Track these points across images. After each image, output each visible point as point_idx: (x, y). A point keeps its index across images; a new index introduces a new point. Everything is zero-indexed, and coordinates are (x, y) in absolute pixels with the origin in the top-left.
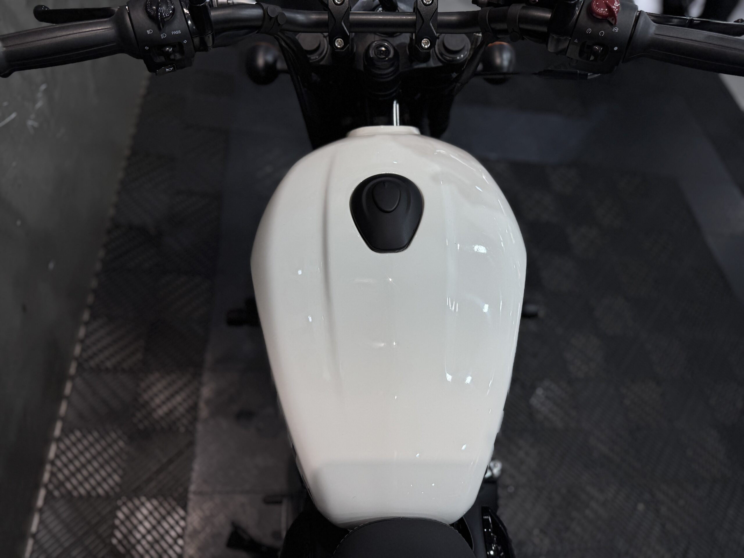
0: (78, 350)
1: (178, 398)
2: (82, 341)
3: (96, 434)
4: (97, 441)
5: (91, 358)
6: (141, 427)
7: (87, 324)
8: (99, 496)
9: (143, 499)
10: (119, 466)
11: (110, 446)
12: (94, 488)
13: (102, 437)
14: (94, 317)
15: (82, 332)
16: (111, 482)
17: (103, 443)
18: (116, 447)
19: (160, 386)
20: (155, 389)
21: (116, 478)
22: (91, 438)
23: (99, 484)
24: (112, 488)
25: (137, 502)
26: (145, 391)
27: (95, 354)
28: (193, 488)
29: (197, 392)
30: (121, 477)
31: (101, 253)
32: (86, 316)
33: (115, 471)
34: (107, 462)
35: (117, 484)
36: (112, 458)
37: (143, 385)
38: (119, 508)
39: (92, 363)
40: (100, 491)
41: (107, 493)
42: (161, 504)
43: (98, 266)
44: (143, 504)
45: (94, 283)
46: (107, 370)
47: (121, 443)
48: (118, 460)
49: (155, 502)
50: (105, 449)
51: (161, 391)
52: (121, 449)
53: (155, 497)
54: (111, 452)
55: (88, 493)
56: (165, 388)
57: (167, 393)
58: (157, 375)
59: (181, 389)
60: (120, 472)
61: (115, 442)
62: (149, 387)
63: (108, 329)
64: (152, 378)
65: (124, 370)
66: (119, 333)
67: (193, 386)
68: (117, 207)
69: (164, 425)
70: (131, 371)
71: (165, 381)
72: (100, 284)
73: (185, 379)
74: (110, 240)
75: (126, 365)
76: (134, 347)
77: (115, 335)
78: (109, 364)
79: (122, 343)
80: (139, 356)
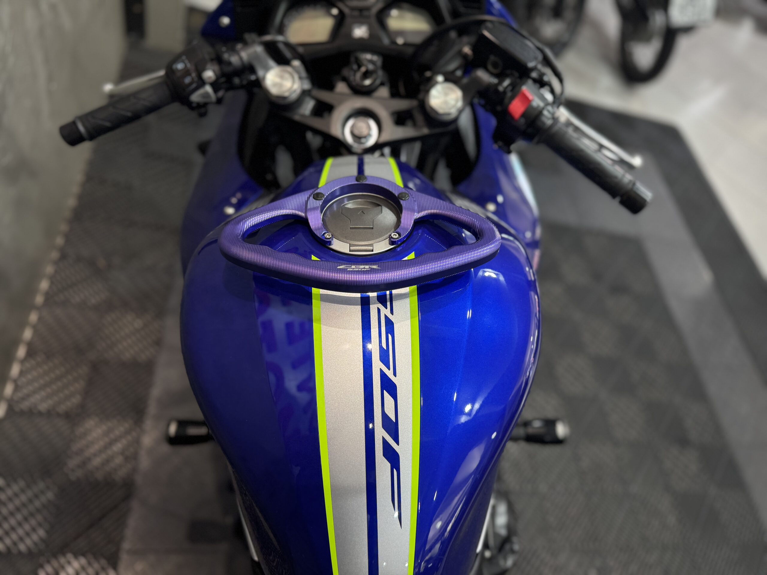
0: (9, 389)
2: (15, 381)
3: (22, 483)
4: (23, 491)
5: (23, 399)
6: (73, 477)
7: (22, 362)
8: (20, 553)
9: (70, 556)
10: (45, 519)
11: (36, 496)
12: (15, 544)
13: (29, 486)
14: (31, 353)
15: (15, 370)
16: (35, 537)
17: (30, 493)
18: (43, 499)
19: (97, 432)
20: (91, 437)
21: (42, 533)
22: (15, 488)
23: (21, 539)
24: (35, 544)
25: (62, 560)
26: (80, 438)
27: (28, 396)
28: (126, 545)
29: (137, 441)
30: (47, 532)
31: (44, 285)
32: (21, 352)
33: (40, 525)
34: (32, 515)
35: (41, 539)
36: (38, 510)
37: (80, 430)
38: (41, 566)
39: (25, 405)
40: (22, 547)
41: (29, 550)
42: (90, 564)
43: (39, 299)
44: (69, 563)
45: (33, 317)
46: (40, 414)
47: (50, 495)
48: (45, 513)
49: (83, 561)
50: (30, 501)
51: (98, 439)
52: (49, 501)
53: (84, 555)
54: (37, 503)
55: (8, 549)
56: (104, 435)
57: (104, 441)
58: (96, 420)
59: (121, 437)
60: (47, 526)
61: (42, 492)
62: (86, 433)
63: (46, 367)
64: (90, 423)
65: (58, 415)
66: (58, 372)
67: (134, 434)
68: (67, 237)
69: (99, 476)
70: (68, 416)
71: (104, 427)
72: (40, 319)
73: (127, 425)
74: (56, 272)
75: (62, 408)
76: (72, 389)
77: (52, 375)
78: (43, 407)
79: (59, 384)
80: (76, 400)
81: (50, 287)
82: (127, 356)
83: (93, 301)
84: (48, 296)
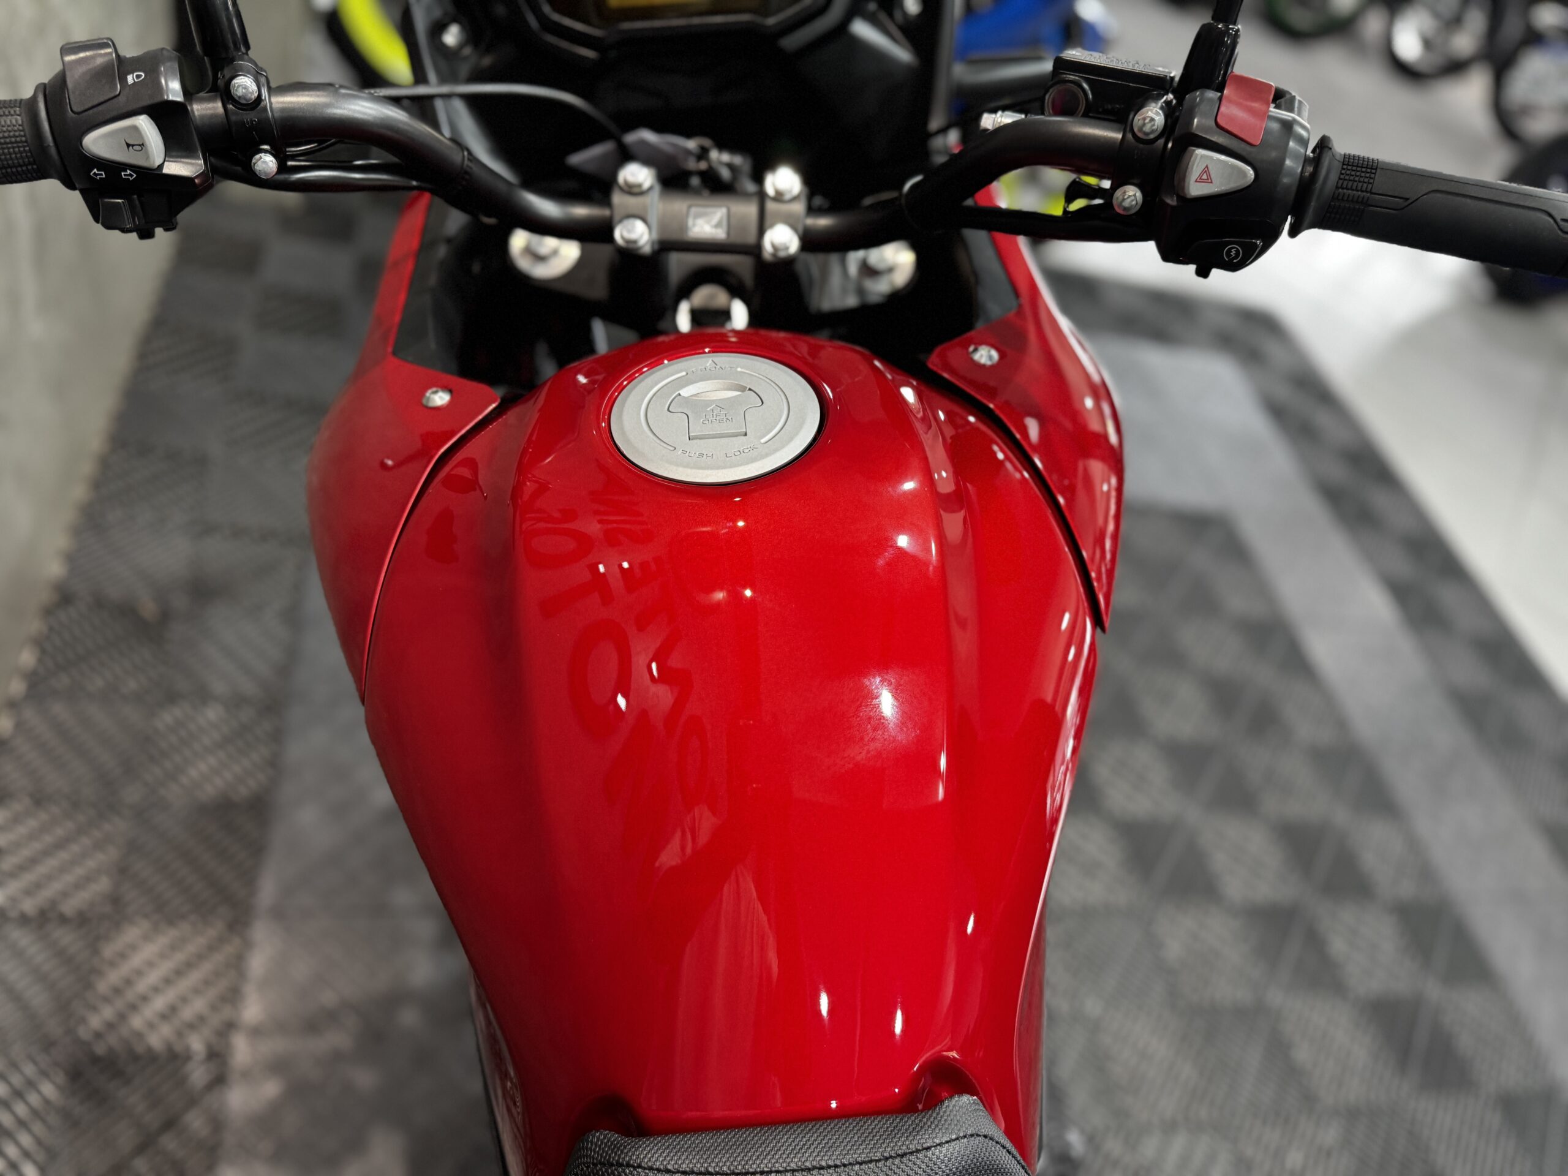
1: (194, 978)
6: (100, 1049)
10: (39, 1142)
11: (18, 1094)
18: (33, 1099)
19: (149, 951)
20: (136, 960)
26: (112, 964)
29: (238, 964)
31: (27, 658)
33: (26, 1154)
34: (9, 1134)
36: (22, 1123)
37: (108, 951)
43: (17, 687)
46: (24, 920)
47: (48, 1089)
48: (38, 1128)
50: (6, 1104)
51: (151, 964)
52: (47, 1102)
54: (21, 1109)
56: (163, 956)
57: (165, 968)
58: (145, 925)
59: (200, 957)
60: (41, 1157)
61: (31, 1084)
62: (123, 956)
63: (32, 823)
64: (132, 933)
65: (63, 920)
66: (59, 832)
67: (229, 949)
68: (71, 559)
69: (155, 1041)
70: (82, 920)
71: (163, 940)
72: (19, 725)
73: (212, 933)
74: (51, 629)
75: (69, 907)
76: (91, 864)
77: (48, 839)
78: (29, 906)
79: (64, 855)
80: (103, 885)
81: (40, 661)
82: (210, 791)
83: (132, 685)
84: (36, 682)
